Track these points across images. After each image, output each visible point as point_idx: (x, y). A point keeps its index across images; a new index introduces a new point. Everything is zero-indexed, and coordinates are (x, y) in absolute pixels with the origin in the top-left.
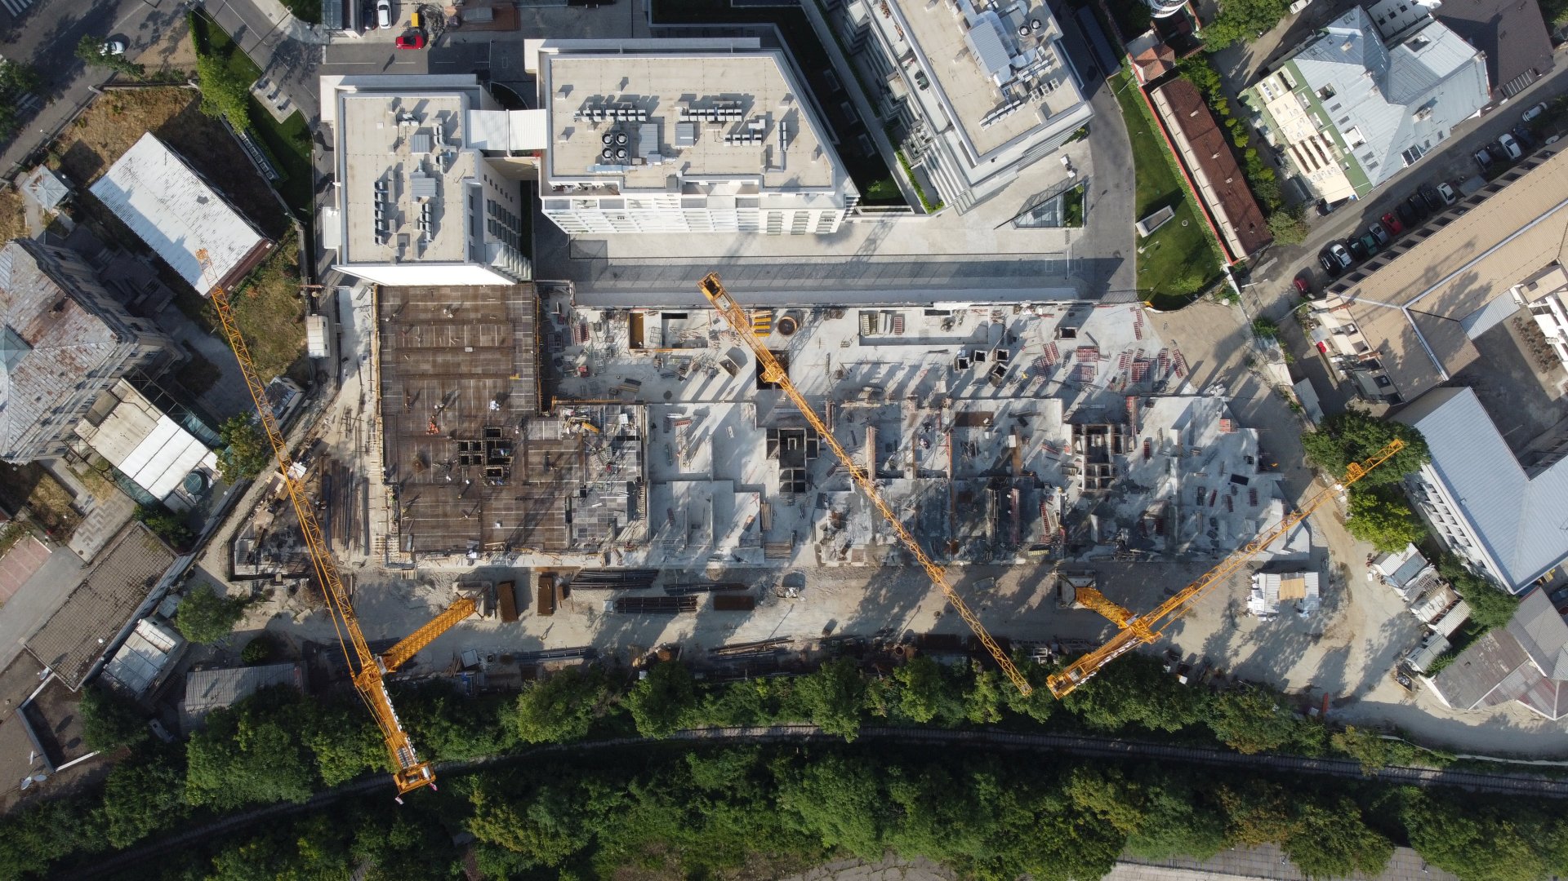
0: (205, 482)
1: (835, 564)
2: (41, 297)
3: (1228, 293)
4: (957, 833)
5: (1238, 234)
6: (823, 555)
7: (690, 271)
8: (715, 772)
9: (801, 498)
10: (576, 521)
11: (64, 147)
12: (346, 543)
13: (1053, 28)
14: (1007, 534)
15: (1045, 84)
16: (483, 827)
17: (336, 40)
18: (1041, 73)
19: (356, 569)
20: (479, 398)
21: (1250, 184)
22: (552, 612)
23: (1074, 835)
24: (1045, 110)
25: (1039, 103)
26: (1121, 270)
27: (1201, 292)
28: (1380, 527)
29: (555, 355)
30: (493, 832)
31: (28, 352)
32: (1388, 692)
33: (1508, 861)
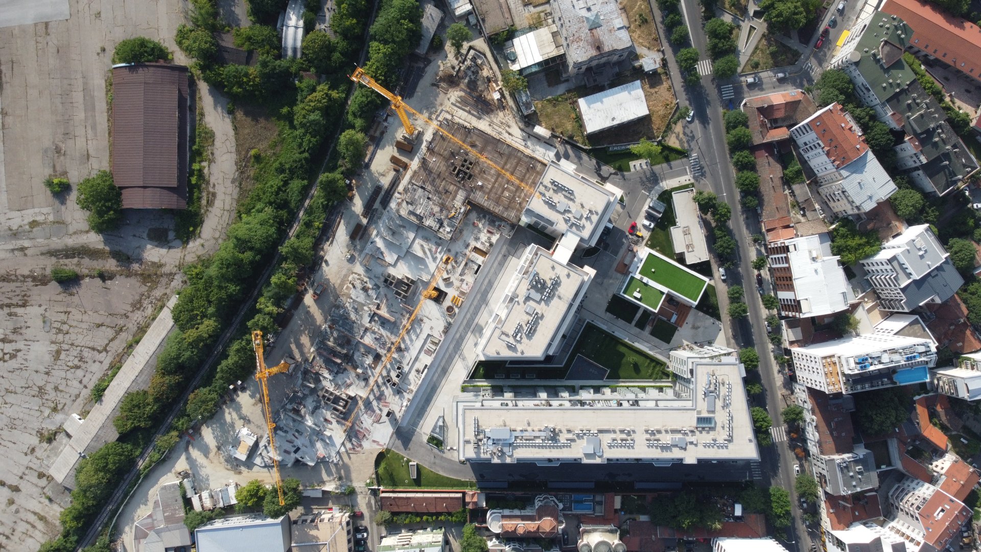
0: (511, 60)
1: (350, 278)
2: (606, 43)
3: (372, 483)
4: (221, 268)
5: (390, 498)
6: (356, 276)
7: (490, 284)
8: (295, 189)
9: (382, 279)
10: (420, 190)
11: (664, 77)
12: (460, 97)
13: (496, 460)
14: (325, 350)
15: (478, 447)
16: (322, 91)
17: (649, 200)
18: (482, 448)
19: (448, 96)
20: (486, 179)
21: (408, 513)
22: (391, 161)
23: (195, 312)
24: (468, 442)
25: (472, 442)
26: (402, 447)
27: (377, 473)
28: (249, 491)
29: (487, 217)
30: (317, 95)
31: (588, 28)
32: (181, 464)
33: (92, 473)
